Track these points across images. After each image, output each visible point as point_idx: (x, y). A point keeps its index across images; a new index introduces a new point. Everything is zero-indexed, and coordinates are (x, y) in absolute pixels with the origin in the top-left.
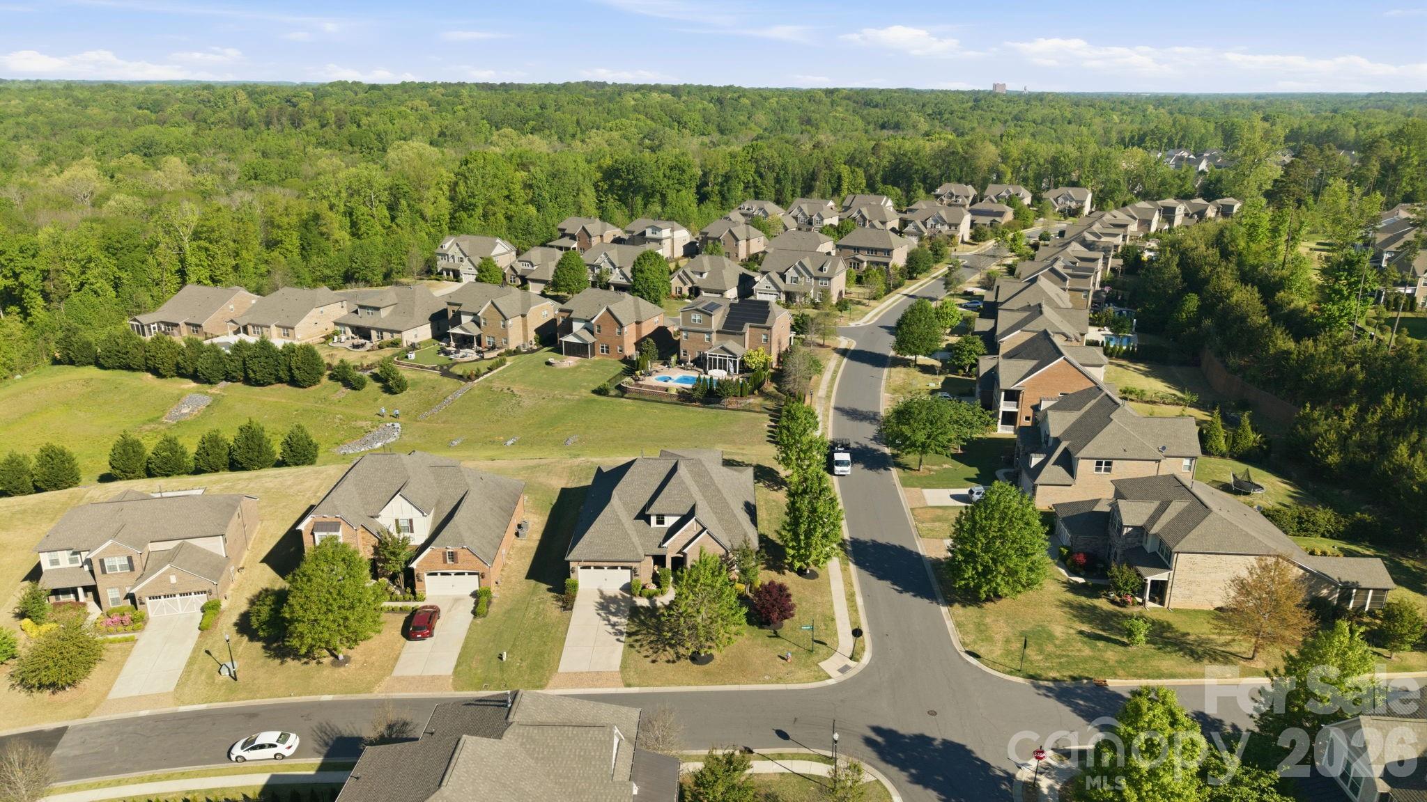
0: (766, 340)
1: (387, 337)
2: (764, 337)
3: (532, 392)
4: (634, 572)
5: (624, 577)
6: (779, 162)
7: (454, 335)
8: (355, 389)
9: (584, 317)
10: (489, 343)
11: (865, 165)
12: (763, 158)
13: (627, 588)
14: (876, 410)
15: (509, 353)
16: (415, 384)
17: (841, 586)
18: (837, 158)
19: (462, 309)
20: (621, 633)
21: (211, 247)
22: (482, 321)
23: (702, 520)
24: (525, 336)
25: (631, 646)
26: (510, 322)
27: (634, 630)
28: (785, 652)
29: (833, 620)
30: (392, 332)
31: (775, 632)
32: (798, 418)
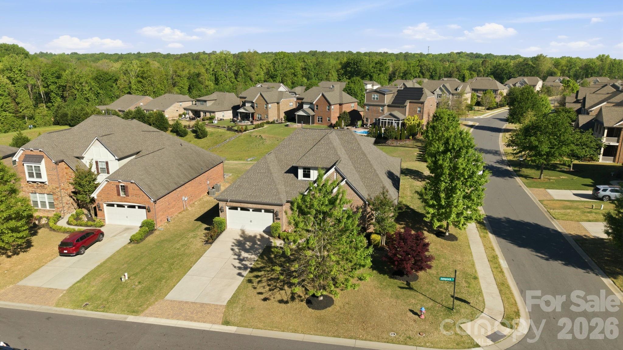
0: (420, 111)
1: (208, 115)
2: (418, 109)
3: (272, 137)
4: (276, 216)
5: (266, 219)
6: (432, 67)
7: (241, 113)
8: (181, 136)
9: (309, 101)
10: (258, 117)
11: (478, 71)
12: (424, 65)
13: (268, 231)
14: (497, 149)
15: (268, 123)
16: (212, 134)
17: (482, 249)
18: (463, 67)
19: (246, 99)
20: (245, 268)
21: (143, 81)
22: (256, 105)
23: (342, 170)
24: (279, 115)
25: (250, 281)
26: (270, 105)
27: (259, 266)
28: (419, 307)
29: (476, 278)
30: (210, 112)
31: (408, 284)
32: (442, 118)
